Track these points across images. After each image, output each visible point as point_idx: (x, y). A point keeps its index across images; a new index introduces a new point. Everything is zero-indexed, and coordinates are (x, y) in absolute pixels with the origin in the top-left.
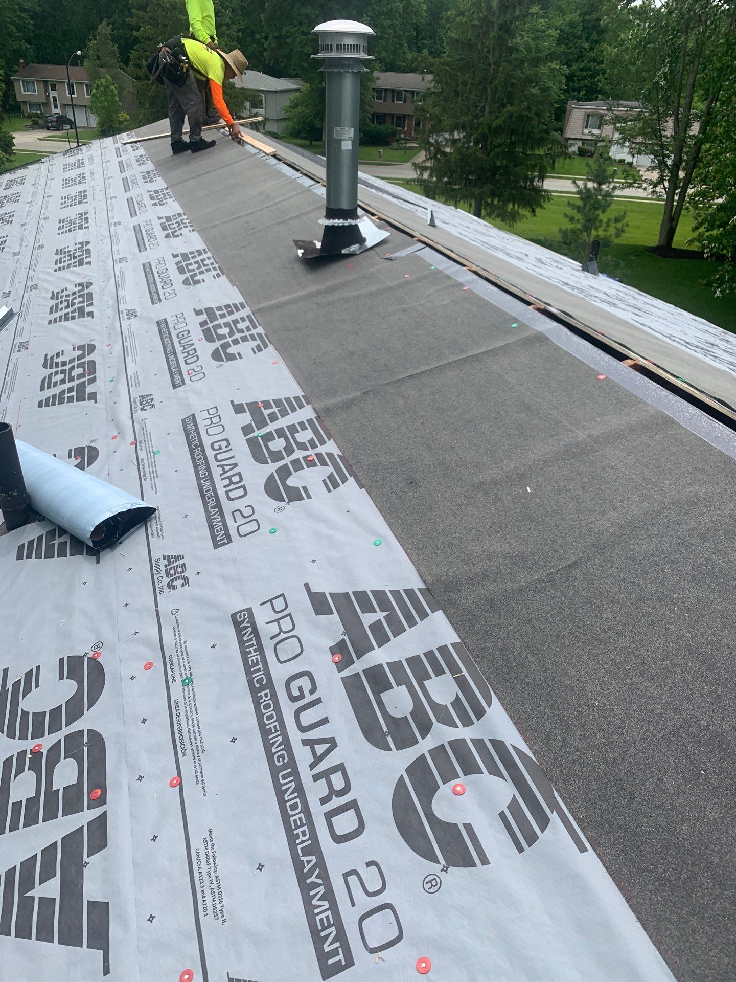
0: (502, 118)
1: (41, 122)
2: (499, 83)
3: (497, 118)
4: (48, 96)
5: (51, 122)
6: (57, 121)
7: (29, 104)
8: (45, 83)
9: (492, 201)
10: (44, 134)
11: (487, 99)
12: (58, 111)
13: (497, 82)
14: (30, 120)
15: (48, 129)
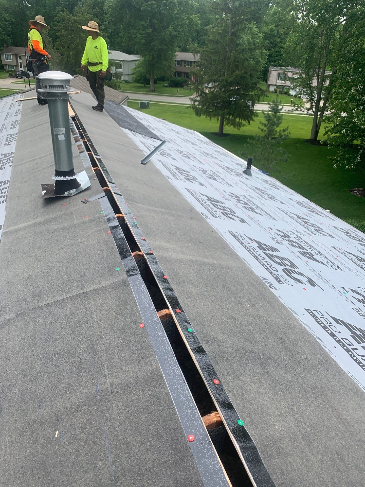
0: (233, 77)
1: (14, 74)
2: (232, 60)
3: (230, 77)
4: (18, 62)
5: (18, 74)
6: (21, 74)
7: (8, 66)
8: (16, 55)
9: (229, 117)
10: (15, 80)
11: (226, 68)
12: (22, 69)
13: (230, 60)
14: (8, 73)
15: (17, 77)
